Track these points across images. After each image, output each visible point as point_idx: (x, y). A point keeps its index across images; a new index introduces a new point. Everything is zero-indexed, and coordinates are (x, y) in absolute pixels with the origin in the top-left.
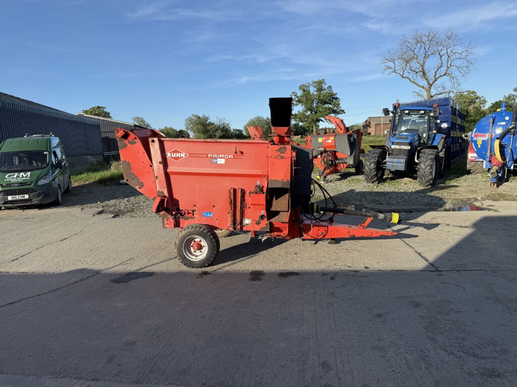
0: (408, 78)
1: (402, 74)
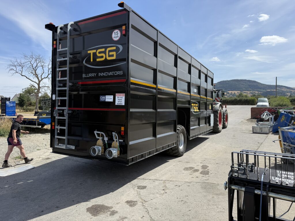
0: (25, 76)
1: (21, 73)
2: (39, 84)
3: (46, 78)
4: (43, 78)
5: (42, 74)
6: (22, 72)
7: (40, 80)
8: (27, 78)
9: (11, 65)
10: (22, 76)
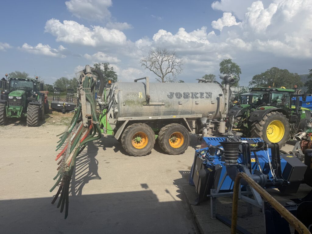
0: (153, 71)
1: (150, 69)
2: (163, 79)
3: (169, 72)
4: (167, 73)
5: (167, 69)
6: (151, 67)
7: (164, 75)
8: (154, 73)
9: (143, 60)
10: (151, 70)
